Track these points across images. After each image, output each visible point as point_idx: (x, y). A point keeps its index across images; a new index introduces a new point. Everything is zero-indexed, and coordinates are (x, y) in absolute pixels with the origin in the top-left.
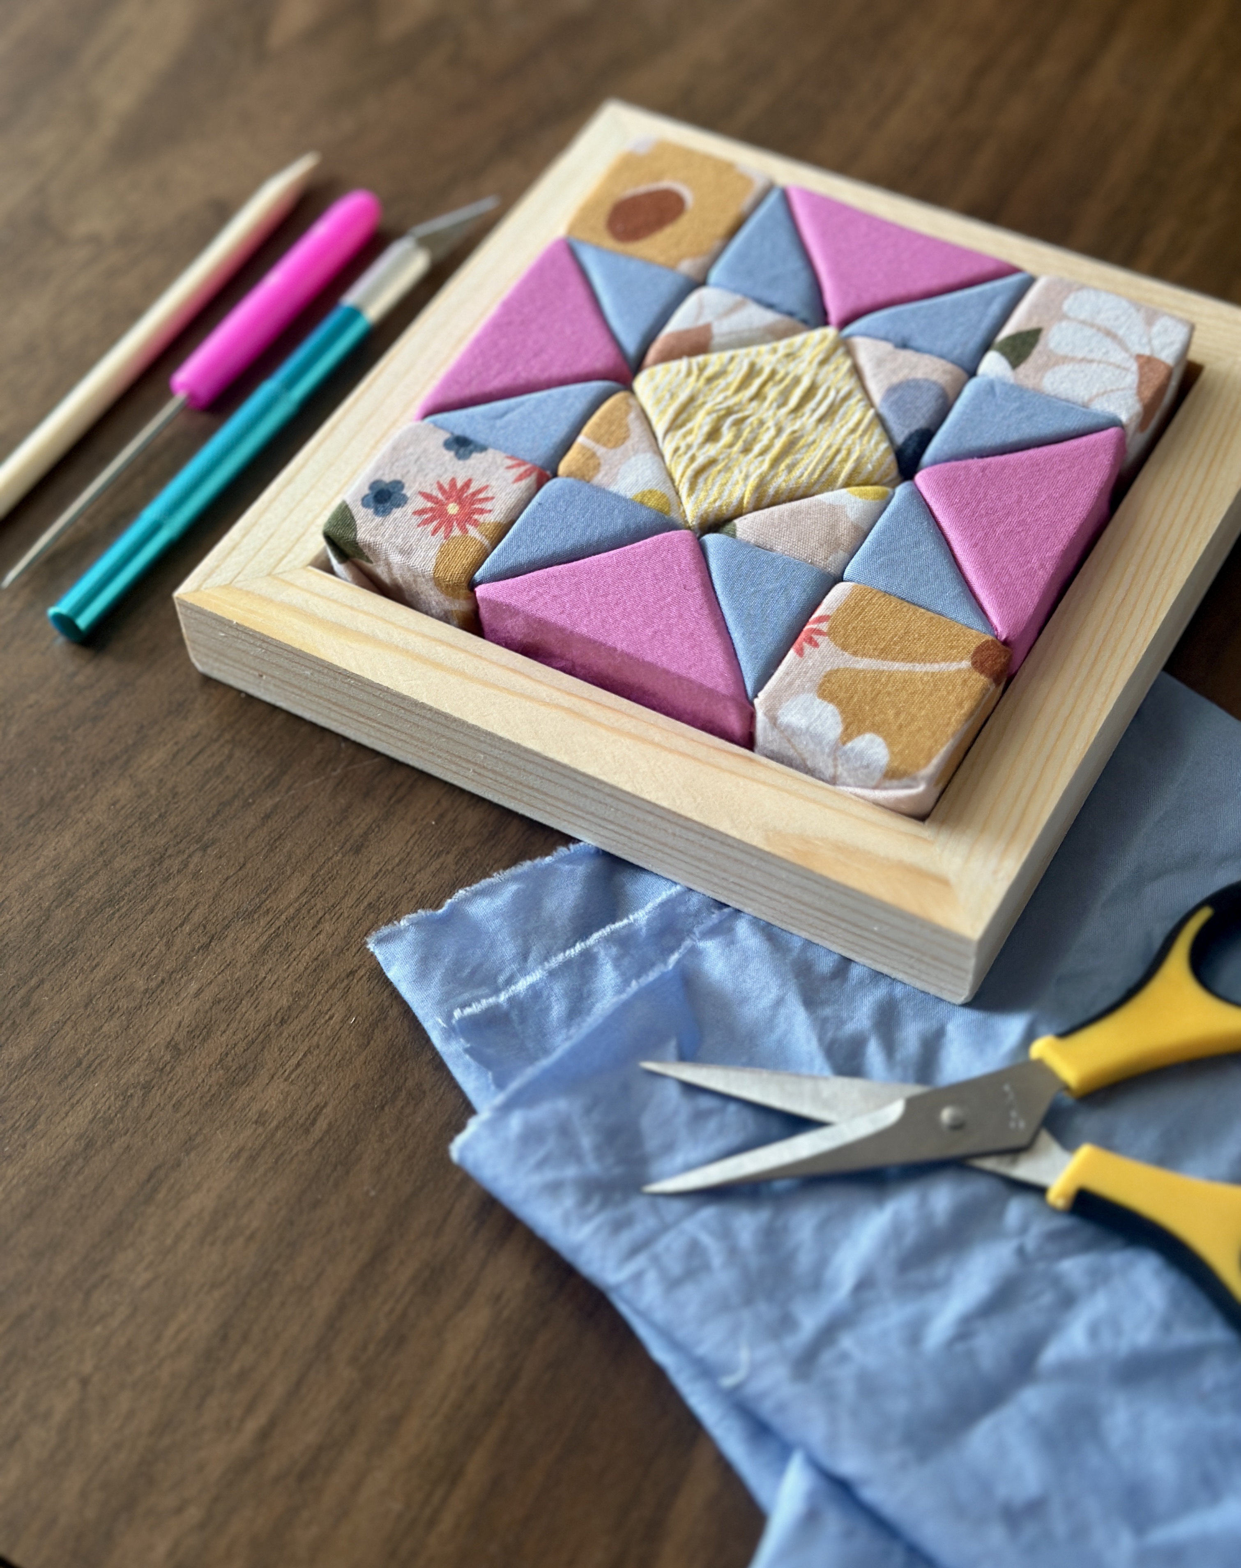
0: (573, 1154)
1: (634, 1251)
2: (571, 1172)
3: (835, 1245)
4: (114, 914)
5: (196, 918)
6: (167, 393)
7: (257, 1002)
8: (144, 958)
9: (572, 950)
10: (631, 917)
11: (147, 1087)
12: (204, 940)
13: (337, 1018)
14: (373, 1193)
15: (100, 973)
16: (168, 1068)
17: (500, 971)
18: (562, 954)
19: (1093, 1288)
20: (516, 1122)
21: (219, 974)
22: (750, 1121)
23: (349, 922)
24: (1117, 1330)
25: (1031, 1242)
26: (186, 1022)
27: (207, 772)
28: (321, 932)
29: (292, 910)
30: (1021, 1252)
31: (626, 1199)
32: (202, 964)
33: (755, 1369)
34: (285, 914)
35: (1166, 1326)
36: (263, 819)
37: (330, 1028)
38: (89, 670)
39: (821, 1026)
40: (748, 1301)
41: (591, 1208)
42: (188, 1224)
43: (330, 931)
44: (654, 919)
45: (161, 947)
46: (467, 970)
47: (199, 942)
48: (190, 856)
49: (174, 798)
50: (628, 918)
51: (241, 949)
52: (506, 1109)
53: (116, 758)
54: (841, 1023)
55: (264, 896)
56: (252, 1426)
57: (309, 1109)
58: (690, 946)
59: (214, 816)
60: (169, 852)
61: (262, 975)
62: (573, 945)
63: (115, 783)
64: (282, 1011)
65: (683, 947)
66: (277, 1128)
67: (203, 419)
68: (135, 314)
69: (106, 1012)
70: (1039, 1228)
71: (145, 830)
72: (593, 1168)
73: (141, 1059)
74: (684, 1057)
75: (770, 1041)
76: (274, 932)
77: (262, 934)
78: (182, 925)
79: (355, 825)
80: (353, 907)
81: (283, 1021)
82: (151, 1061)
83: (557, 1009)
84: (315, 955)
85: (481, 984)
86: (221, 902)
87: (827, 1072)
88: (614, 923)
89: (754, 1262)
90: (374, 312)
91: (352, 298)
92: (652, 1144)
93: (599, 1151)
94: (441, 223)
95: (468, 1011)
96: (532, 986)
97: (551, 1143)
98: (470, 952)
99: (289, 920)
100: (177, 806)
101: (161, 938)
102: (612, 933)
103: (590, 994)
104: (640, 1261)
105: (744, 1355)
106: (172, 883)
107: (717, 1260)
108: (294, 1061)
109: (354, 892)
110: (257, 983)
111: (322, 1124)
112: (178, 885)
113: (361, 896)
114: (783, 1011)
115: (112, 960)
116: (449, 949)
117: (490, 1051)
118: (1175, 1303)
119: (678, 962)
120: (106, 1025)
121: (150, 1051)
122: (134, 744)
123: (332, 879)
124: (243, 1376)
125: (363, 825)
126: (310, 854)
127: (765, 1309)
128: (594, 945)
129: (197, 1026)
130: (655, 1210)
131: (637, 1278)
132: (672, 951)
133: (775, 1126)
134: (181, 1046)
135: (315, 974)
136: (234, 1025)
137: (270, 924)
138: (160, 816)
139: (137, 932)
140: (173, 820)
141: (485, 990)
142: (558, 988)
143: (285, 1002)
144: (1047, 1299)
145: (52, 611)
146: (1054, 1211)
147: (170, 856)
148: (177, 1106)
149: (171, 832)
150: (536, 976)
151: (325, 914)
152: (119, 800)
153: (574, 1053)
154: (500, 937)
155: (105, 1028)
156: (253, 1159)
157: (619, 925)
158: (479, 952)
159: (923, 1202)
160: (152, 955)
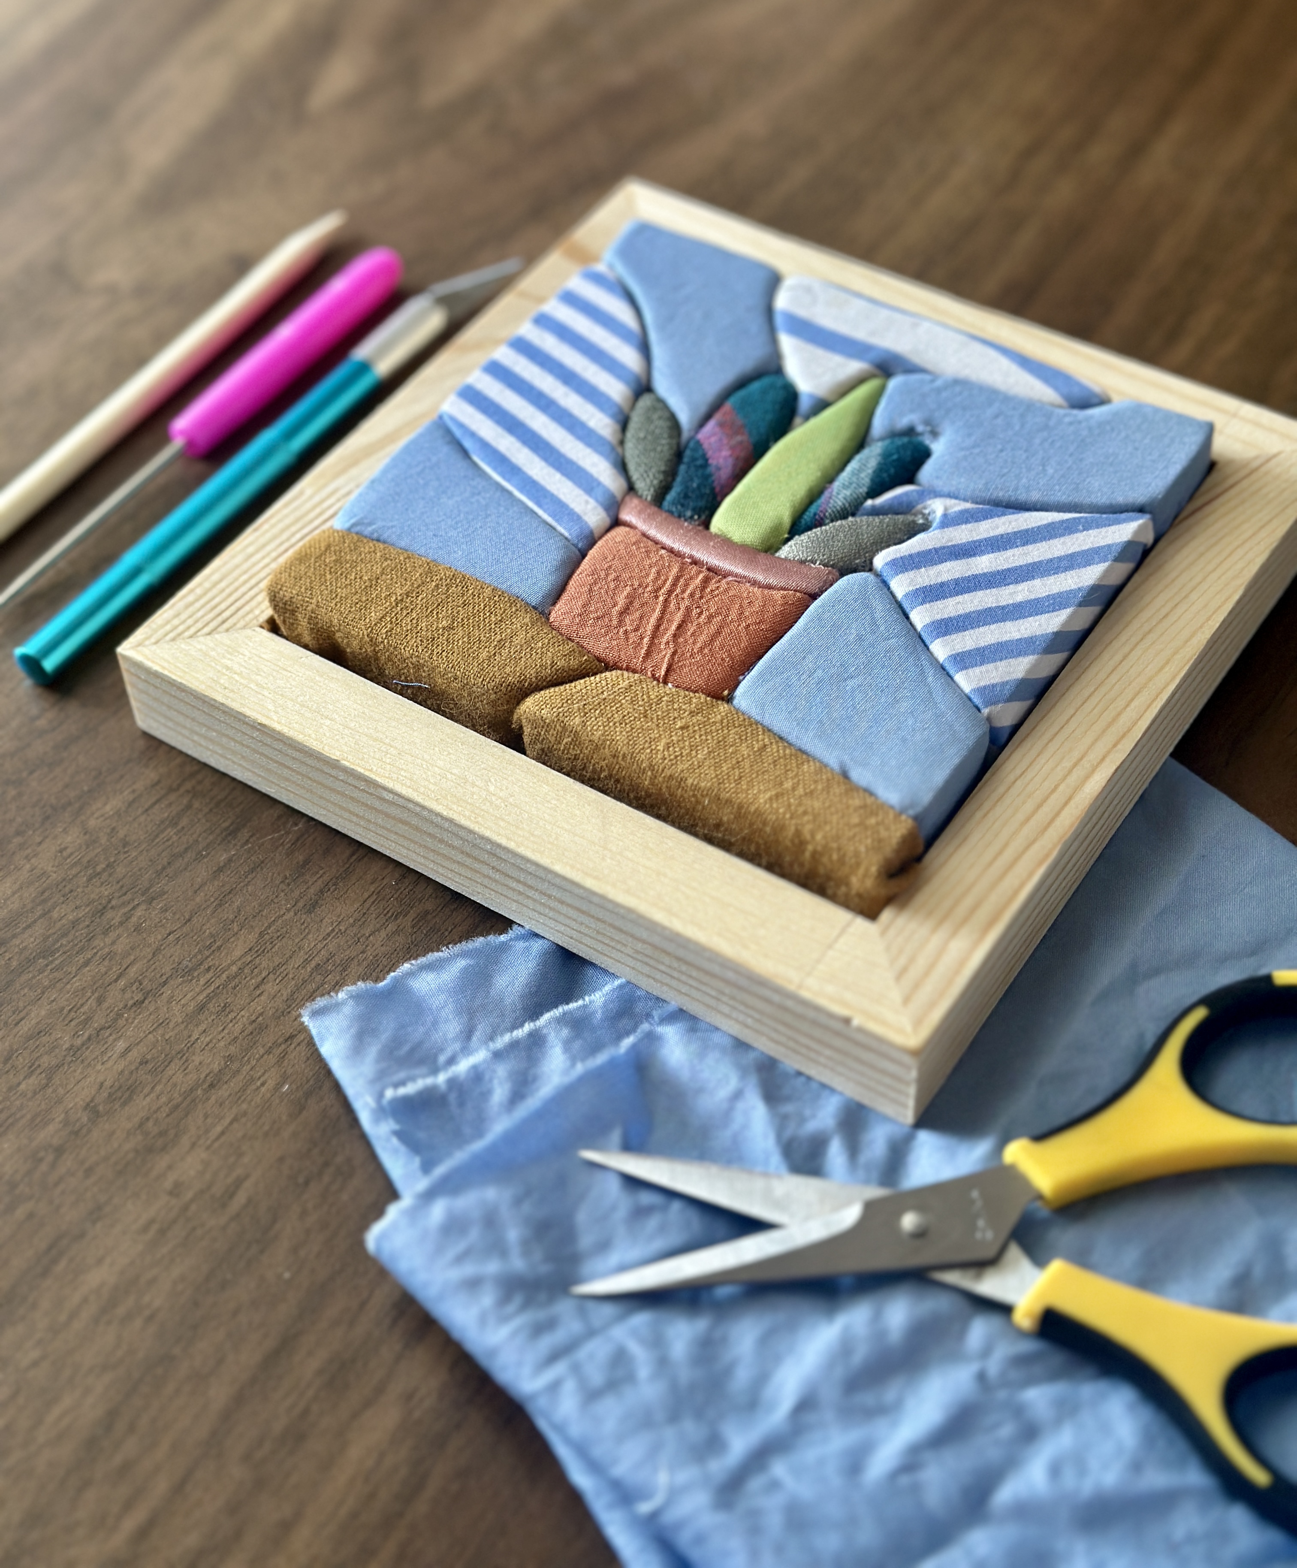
0: (498, 1248)
1: (554, 1357)
2: (493, 1267)
3: (777, 1360)
4: (47, 965)
5: (133, 972)
6: (165, 439)
7: (186, 1064)
8: (73, 1014)
9: (520, 1030)
10: (587, 998)
11: (59, 1151)
12: (139, 997)
13: (271, 1084)
14: (287, 1275)
15: (25, 1027)
16: (84, 1131)
17: (442, 1050)
18: (509, 1034)
19: (1058, 1422)
20: (438, 1211)
21: (150, 1033)
22: (696, 1221)
23: (293, 982)
24: (1082, 1470)
25: (994, 1366)
26: (108, 1083)
27: (162, 822)
28: (262, 992)
29: (234, 968)
30: (981, 1377)
31: (551, 1299)
32: (132, 1023)
33: (674, 1493)
34: (226, 973)
35: (1136, 1467)
36: (215, 872)
37: (260, 1096)
38: (50, 715)
39: (781, 1122)
40: (674, 1417)
41: (511, 1308)
42: (85, 1300)
43: (273, 992)
44: (612, 1001)
45: (92, 1002)
46: (406, 1048)
47: (132, 998)
48: (134, 908)
49: (124, 847)
50: (584, 1000)
51: (176, 1008)
52: (429, 1196)
53: (70, 804)
54: (802, 1120)
55: (207, 953)
56: (130, 1524)
57: (230, 1180)
58: (647, 1030)
59: (164, 868)
60: (113, 903)
61: (195, 1036)
62: (522, 1025)
63: (65, 829)
64: (211, 1075)
65: (639, 1031)
66: (192, 1200)
67: (199, 467)
68: (141, 361)
69: (26, 1068)
70: (1005, 1350)
71: (90, 880)
72: (518, 1264)
73: (57, 1120)
74: (629, 1147)
75: (723, 1137)
76: (213, 992)
77: (202, 991)
78: (116, 981)
79: (310, 883)
80: (300, 968)
81: (212, 1086)
82: (66, 1123)
83: (499, 1093)
84: (253, 1018)
85: (421, 1062)
86: (161, 957)
87: (783, 1169)
88: (567, 1004)
89: (685, 1375)
90: (384, 367)
91: (363, 351)
92: (586, 1240)
93: (526, 1246)
94: (464, 282)
95: (402, 1091)
96: (475, 1068)
97: (474, 1235)
98: (410, 1029)
99: (230, 979)
100: (127, 855)
101: (93, 993)
102: (565, 1014)
103: (535, 1079)
104: (560, 1369)
105: (662, 1479)
106: (113, 935)
107: (643, 1372)
108: (219, 1129)
109: (302, 952)
110: (189, 1045)
111: (241, 1198)
112: (119, 936)
113: (309, 957)
114: (740, 1106)
115: (38, 1014)
116: (387, 1027)
117: (421, 1135)
118: (1148, 1440)
119: (634, 1046)
120: (24, 1082)
121: (66, 1113)
122: (90, 791)
123: (281, 937)
124: (126, 1468)
125: (320, 882)
126: (260, 911)
127: (691, 1429)
128: (544, 1027)
129: (120, 1087)
130: (582, 1313)
131: (554, 1387)
132: (628, 1034)
133: (721, 1227)
134: (101, 1108)
135: (251, 1037)
136: (158, 1088)
137: (208, 983)
138: (107, 866)
139: (69, 986)
140: (120, 870)
141: (423, 1070)
142: (502, 1071)
143: (216, 1067)
144: (1007, 1431)
145: (19, 651)
146: (1021, 1333)
147: (112, 908)
148: (89, 1172)
149: (118, 882)
150: (479, 1056)
151: (269, 974)
152: (66, 848)
153: (510, 1138)
154: (443, 1014)
155: (23, 1086)
156: (162, 1232)
157: (573, 1006)
158: (421, 1030)
159: (877, 1316)
160: (82, 1010)
